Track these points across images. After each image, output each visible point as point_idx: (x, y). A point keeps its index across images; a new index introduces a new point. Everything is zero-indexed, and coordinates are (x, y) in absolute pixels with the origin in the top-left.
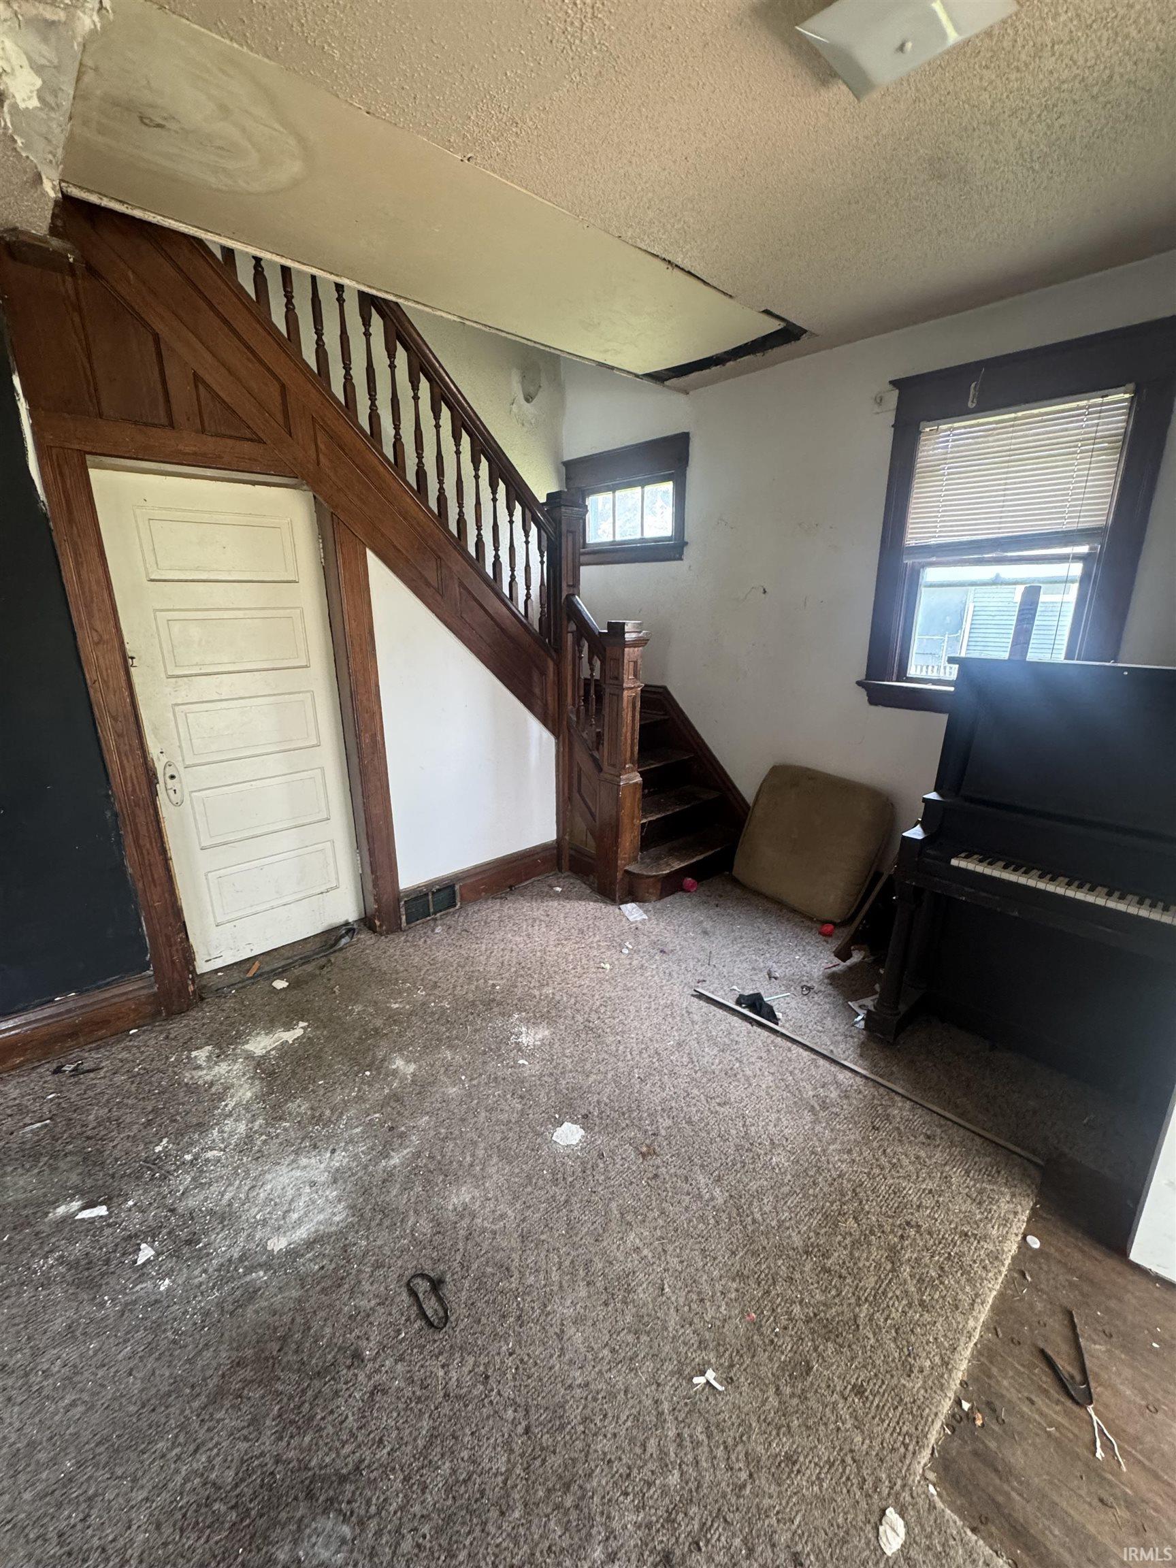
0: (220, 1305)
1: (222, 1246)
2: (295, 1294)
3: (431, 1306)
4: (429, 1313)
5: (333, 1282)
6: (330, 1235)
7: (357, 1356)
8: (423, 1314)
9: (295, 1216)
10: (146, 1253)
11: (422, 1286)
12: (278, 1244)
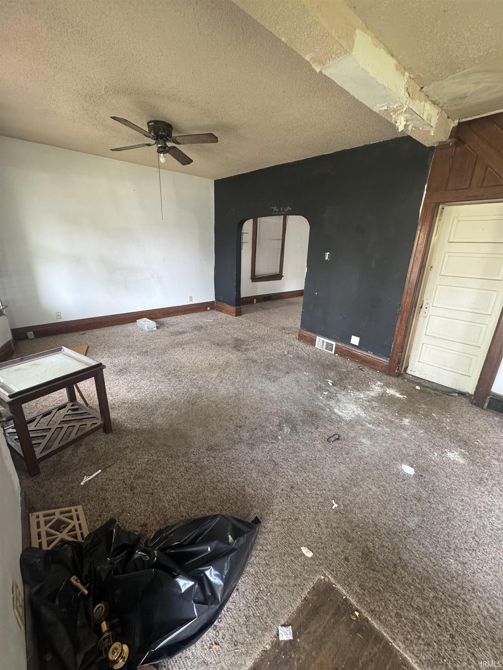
0: (320, 406)
1: (332, 403)
2: (326, 416)
3: (333, 439)
4: (331, 439)
5: (331, 422)
6: (342, 418)
7: (317, 428)
8: (330, 438)
9: (344, 411)
10: (326, 393)
11: (337, 437)
12: (336, 410)
